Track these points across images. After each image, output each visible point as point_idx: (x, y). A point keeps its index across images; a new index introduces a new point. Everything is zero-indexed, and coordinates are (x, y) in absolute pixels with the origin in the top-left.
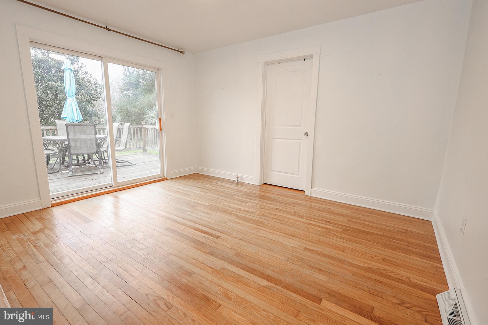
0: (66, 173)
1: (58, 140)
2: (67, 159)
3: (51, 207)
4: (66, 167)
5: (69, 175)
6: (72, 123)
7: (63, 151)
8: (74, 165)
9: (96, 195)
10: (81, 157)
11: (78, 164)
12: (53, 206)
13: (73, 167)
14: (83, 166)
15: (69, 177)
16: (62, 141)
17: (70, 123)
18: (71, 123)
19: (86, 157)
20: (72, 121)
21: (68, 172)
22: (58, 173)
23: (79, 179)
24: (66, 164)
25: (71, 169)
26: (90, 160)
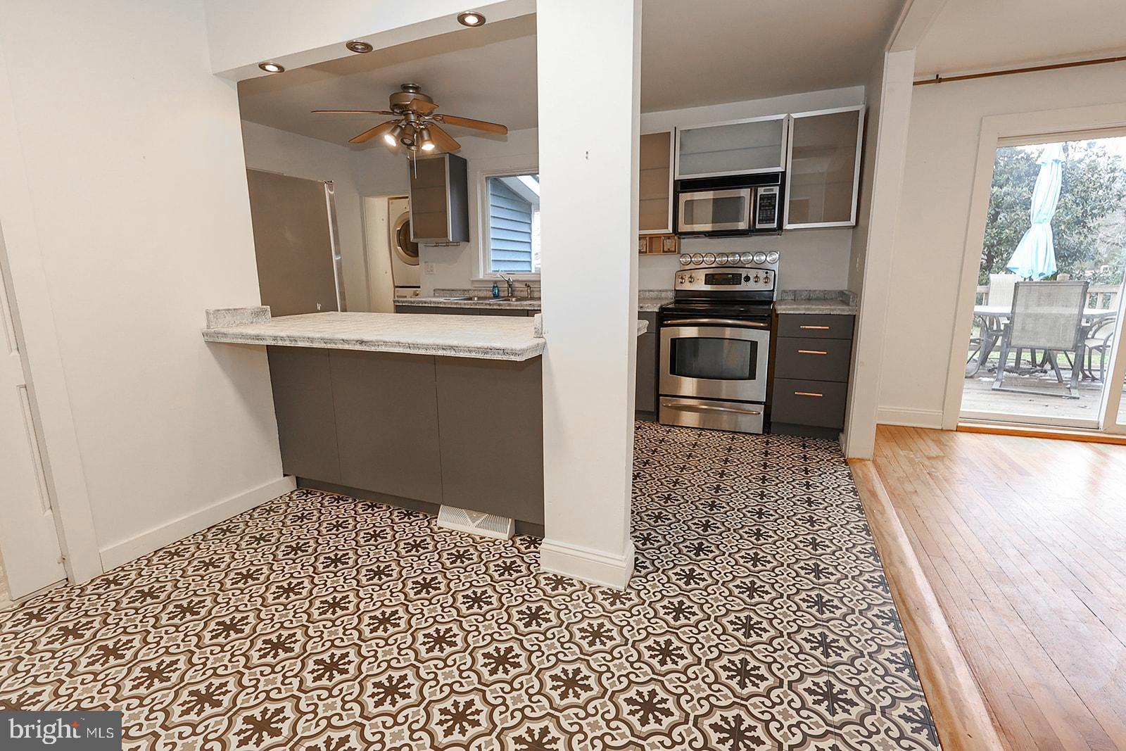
0: (989, 382)
1: (986, 315)
2: (995, 355)
3: (956, 431)
4: (989, 371)
5: (993, 387)
6: (1027, 280)
7: (990, 337)
8: (1007, 371)
9: (1049, 436)
10: (1026, 356)
11: (1016, 369)
12: (961, 431)
13: (1005, 373)
14: (1027, 376)
15: (993, 390)
16: (994, 317)
17: (1022, 280)
18: (1025, 279)
19: (1039, 358)
20: (1027, 276)
21: (993, 382)
22: (971, 379)
23: (1015, 398)
24: (989, 365)
25: (1000, 377)
26: (1048, 366)
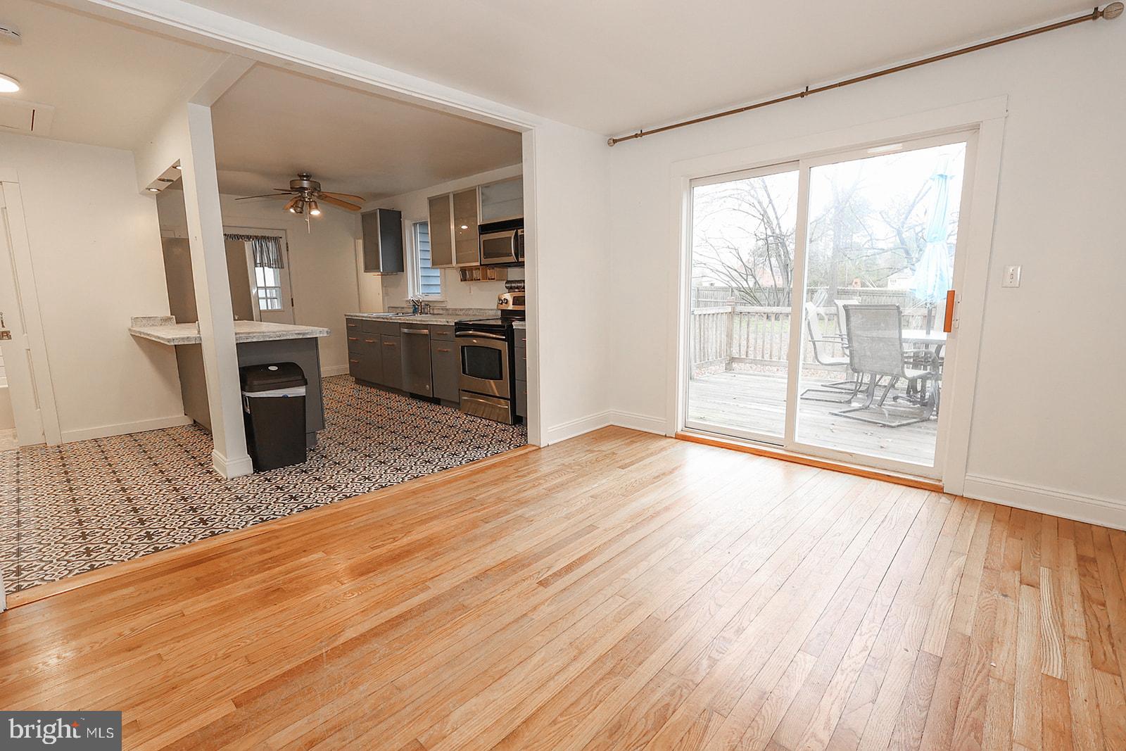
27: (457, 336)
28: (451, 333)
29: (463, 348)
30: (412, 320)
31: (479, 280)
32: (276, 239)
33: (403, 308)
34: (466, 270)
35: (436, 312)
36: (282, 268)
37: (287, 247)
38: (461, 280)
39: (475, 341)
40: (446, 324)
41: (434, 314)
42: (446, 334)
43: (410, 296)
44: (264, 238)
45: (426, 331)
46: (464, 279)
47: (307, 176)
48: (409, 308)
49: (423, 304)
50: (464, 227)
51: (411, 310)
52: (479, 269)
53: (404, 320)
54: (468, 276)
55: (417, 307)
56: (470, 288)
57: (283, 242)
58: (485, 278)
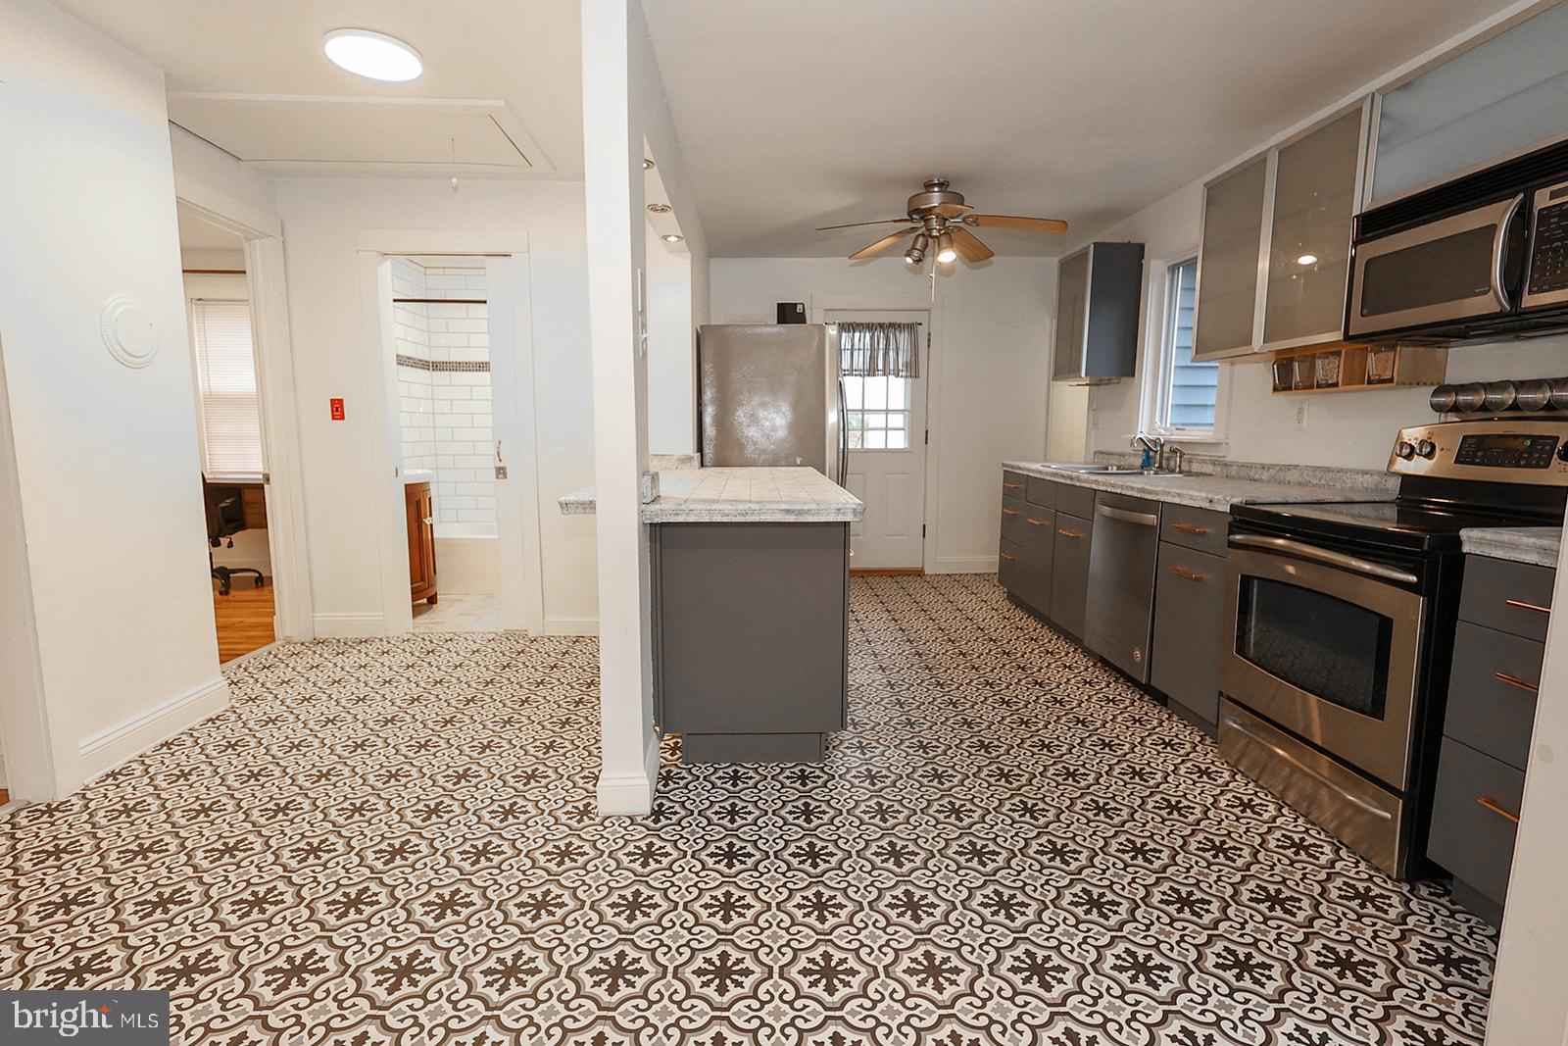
27: (1232, 545)
28: (1216, 532)
29: (1246, 581)
30: (1122, 487)
31: (1336, 385)
32: (911, 327)
33: (1122, 455)
34: (1292, 360)
35: (1196, 467)
36: (917, 376)
37: (929, 340)
38: (1275, 389)
39: (1291, 569)
40: (1207, 505)
41: (1189, 474)
42: (1203, 534)
43: (1143, 430)
44: (892, 325)
45: (1152, 518)
46: (1283, 384)
47: (940, 185)
48: (1135, 455)
49: (1166, 449)
50: (1307, 260)
51: (1138, 462)
52: (1339, 354)
53: (1104, 484)
54: (1297, 377)
55: (1155, 456)
56: (1301, 411)
57: (922, 331)
58: (1358, 377)
